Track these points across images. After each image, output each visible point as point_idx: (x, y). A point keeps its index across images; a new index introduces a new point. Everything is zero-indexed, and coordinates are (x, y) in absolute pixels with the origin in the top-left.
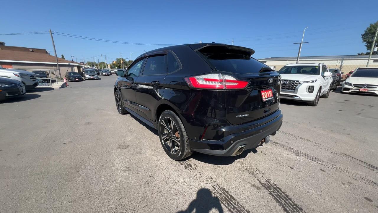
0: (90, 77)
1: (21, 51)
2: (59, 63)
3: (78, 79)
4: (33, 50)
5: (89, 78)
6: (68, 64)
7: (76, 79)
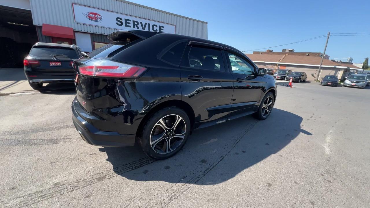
0: (352, 83)
1: (300, 55)
2: (322, 66)
3: (330, 84)
4: (309, 54)
5: (348, 85)
6: (333, 67)
7: (328, 84)
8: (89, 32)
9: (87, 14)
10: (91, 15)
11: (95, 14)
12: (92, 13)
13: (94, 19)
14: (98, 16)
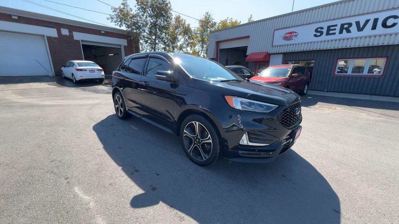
8: (280, 52)
9: (284, 36)
10: (287, 35)
11: (291, 33)
12: (288, 33)
13: (289, 38)
14: (294, 34)
